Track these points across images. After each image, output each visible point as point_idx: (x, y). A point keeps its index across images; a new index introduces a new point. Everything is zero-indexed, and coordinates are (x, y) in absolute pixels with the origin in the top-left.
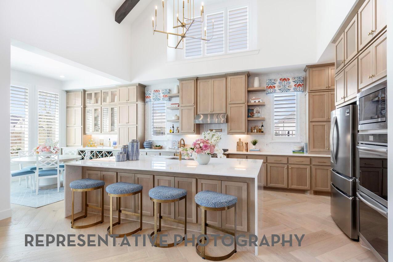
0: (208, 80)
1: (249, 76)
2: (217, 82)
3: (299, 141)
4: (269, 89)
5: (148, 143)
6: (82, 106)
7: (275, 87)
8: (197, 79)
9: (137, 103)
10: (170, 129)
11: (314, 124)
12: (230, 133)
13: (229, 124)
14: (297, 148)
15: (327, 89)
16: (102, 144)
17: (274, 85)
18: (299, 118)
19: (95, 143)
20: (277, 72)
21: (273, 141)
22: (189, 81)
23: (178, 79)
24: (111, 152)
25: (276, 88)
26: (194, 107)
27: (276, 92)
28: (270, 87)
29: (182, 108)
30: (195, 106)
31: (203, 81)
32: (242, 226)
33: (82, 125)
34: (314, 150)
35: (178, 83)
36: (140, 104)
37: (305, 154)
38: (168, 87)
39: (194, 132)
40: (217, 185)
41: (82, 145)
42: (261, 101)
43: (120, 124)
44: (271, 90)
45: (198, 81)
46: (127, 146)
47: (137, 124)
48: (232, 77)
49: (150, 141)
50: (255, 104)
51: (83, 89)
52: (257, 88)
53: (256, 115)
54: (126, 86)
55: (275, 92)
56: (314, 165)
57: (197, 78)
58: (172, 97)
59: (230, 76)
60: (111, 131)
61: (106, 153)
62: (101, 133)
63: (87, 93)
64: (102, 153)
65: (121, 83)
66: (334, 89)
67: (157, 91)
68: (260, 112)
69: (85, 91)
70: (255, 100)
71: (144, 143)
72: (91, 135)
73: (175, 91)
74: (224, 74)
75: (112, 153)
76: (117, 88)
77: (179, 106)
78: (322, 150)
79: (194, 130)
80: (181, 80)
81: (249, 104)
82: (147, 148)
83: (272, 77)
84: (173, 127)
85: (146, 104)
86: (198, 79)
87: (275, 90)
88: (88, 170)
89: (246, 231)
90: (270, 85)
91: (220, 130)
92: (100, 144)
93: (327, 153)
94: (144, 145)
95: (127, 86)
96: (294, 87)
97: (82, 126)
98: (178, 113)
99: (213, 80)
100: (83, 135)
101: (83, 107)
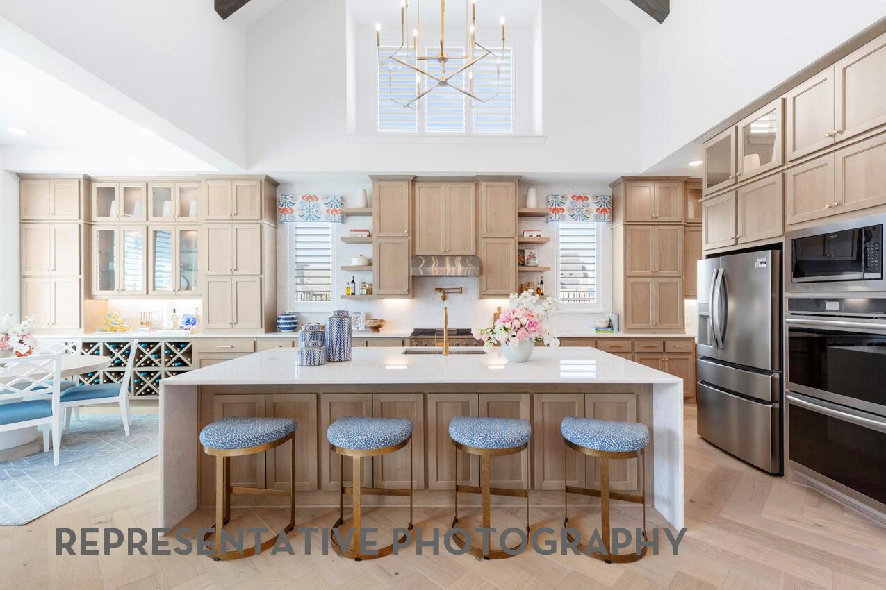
0: (438, 185)
1: (522, 183)
2: (457, 191)
3: (601, 310)
4: (553, 212)
5: (289, 319)
6: (82, 222)
7: (563, 210)
8: (414, 180)
9: (261, 222)
10: (347, 286)
11: (633, 280)
12: (484, 296)
13: (484, 277)
14: (602, 323)
15: (653, 220)
16: (148, 324)
17: (562, 207)
18: (601, 269)
19: (125, 320)
20: (567, 182)
21: (559, 311)
22: (398, 183)
23: (369, 176)
24: (186, 344)
25: (566, 213)
26: (409, 241)
27: (566, 219)
28: (556, 209)
29: (381, 241)
30: (410, 238)
31: (427, 185)
32: (626, 480)
33: (80, 274)
34: (634, 326)
35: (369, 186)
36: (267, 225)
37: (615, 335)
38: (341, 191)
39: (409, 293)
40: (575, 402)
41: (80, 327)
42: (542, 236)
43: (210, 273)
44: (557, 215)
45: (417, 185)
46: (317, 328)
47: (261, 274)
48: (489, 183)
49: (294, 314)
50: (531, 240)
51: (85, 175)
52: (534, 209)
53: (532, 262)
54: (229, 180)
55: (563, 219)
56: (636, 353)
57: (415, 177)
58: (347, 215)
59: (485, 181)
60: (180, 290)
61: (172, 347)
62: (147, 293)
63: (95, 186)
64: (158, 346)
65: (217, 170)
66: (701, 223)
67: (310, 197)
68: (536, 256)
69: (89, 181)
70: (531, 233)
71: (279, 319)
72: (107, 300)
73: (357, 202)
74: (474, 175)
75: (188, 346)
76: (200, 182)
77: (369, 235)
78: (645, 325)
79: (409, 290)
80: (378, 179)
81: (522, 240)
82: (288, 331)
83: (558, 191)
84: (353, 282)
85: (280, 226)
86: (417, 179)
87: (564, 217)
88: (217, 394)
89: (636, 489)
90: (554, 207)
91: (459, 291)
92: (142, 323)
93: (654, 331)
94: (279, 324)
95: (231, 179)
96: (595, 212)
97: (82, 276)
98: (368, 251)
99: (448, 185)
100: (85, 298)
101: (85, 224)
